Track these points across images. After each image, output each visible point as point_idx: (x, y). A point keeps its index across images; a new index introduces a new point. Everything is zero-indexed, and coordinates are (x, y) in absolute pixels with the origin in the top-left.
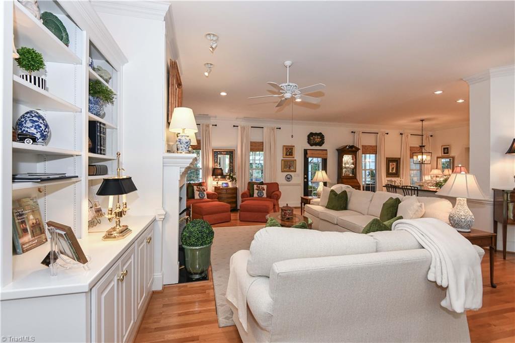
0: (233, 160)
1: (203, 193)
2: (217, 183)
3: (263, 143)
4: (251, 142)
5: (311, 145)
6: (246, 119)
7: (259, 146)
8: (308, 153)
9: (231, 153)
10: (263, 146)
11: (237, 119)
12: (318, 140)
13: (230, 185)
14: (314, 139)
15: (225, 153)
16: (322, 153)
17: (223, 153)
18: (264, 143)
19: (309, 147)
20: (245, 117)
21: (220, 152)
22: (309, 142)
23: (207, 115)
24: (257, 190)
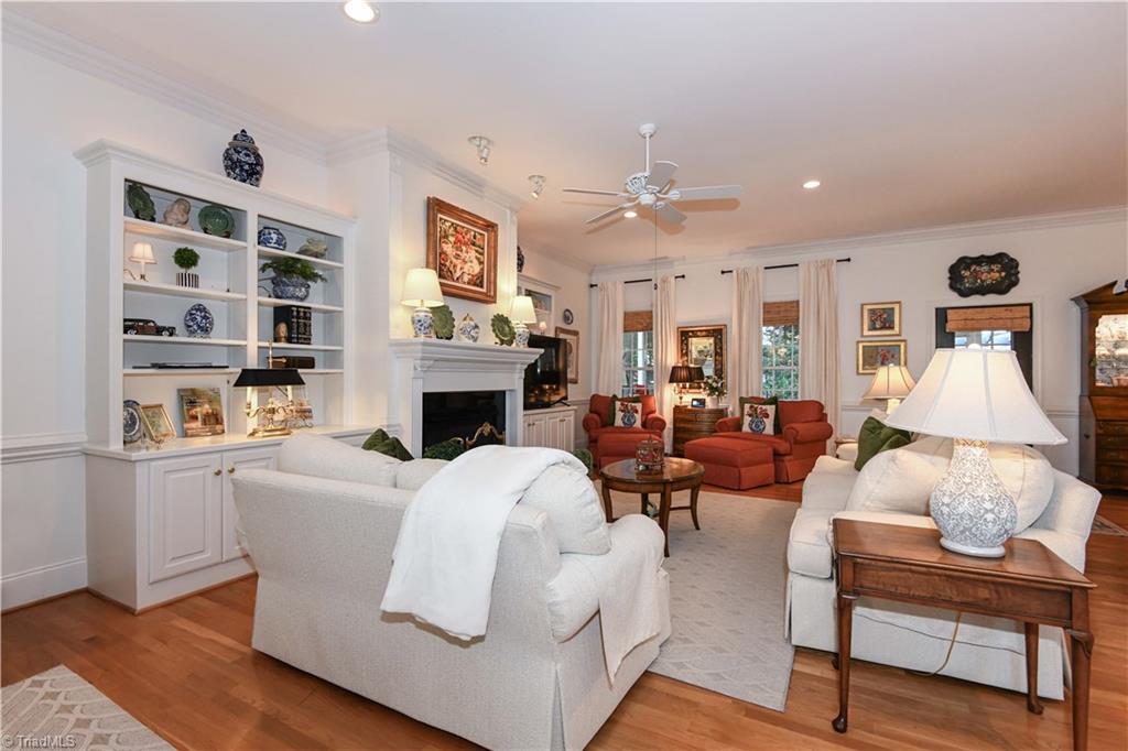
0: (721, 349)
1: (633, 416)
2: (681, 398)
3: (798, 302)
4: (765, 304)
5: (964, 294)
6: (752, 250)
7: (786, 311)
8: (949, 317)
9: (717, 333)
10: (798, 311)
11: (731, 254)
12: (992, 275)
13: (710, 404)
14: (976, 275)
15: (704, 333)
16: (1010, 315)
17: (699, 334)
18: (801, 303)
19: (954, 300)
20: (749, 248)
21: (692, 332)
22: (952, 287)
23: (666, 258)
24: (750, 415)
